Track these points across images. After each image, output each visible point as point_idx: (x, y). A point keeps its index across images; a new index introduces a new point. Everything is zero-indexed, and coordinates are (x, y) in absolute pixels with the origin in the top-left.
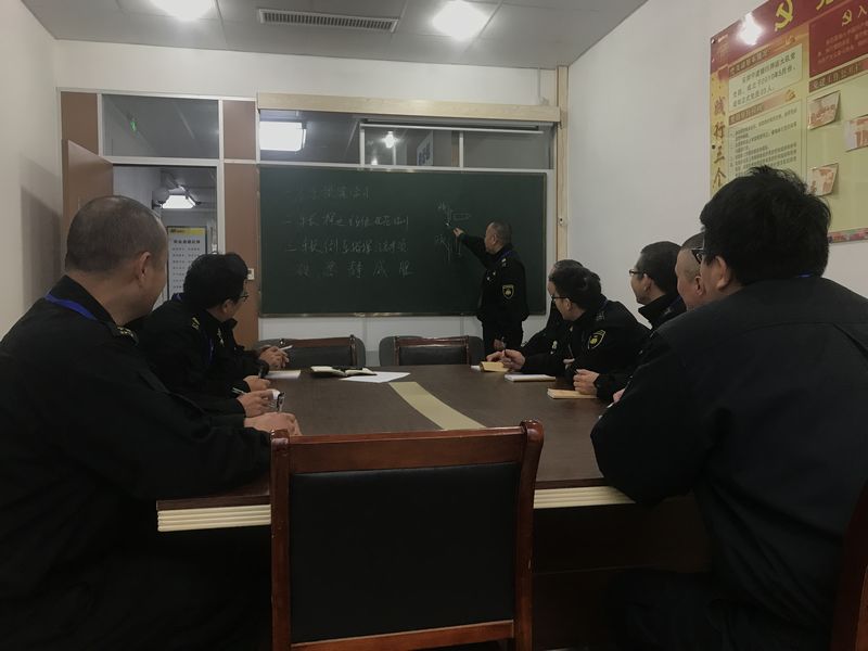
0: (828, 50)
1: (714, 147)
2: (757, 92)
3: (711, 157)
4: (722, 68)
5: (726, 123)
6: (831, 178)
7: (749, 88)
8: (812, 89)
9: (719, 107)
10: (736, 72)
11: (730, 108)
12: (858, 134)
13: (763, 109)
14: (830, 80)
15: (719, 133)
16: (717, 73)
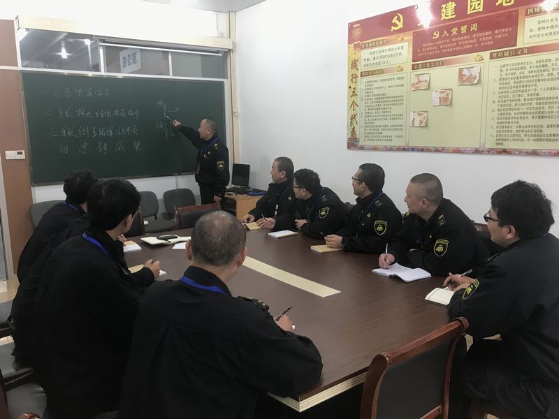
0: (423, 50)
1: (350, 87)
2: (380, 62)
3: (348, 93)
4: (356, 43)
5: (359, 75)
6: (424, 118)
7: (374, 58)
8: (413, 68)
9: (354, 64)
10: (365, 47)
11: (362, 67)
12: (440, 98)
13: (383, 72)
14: (424, 66)
15: (354, 80)
16: (352, 45)
